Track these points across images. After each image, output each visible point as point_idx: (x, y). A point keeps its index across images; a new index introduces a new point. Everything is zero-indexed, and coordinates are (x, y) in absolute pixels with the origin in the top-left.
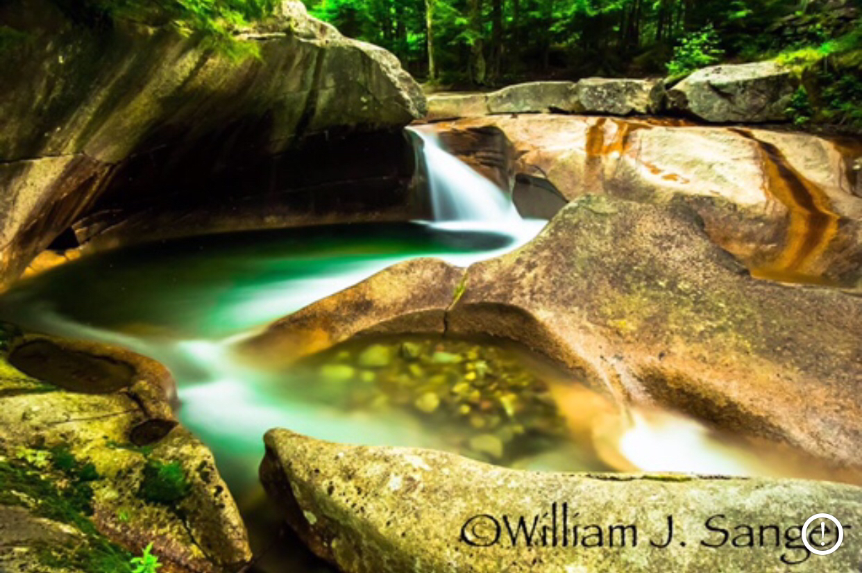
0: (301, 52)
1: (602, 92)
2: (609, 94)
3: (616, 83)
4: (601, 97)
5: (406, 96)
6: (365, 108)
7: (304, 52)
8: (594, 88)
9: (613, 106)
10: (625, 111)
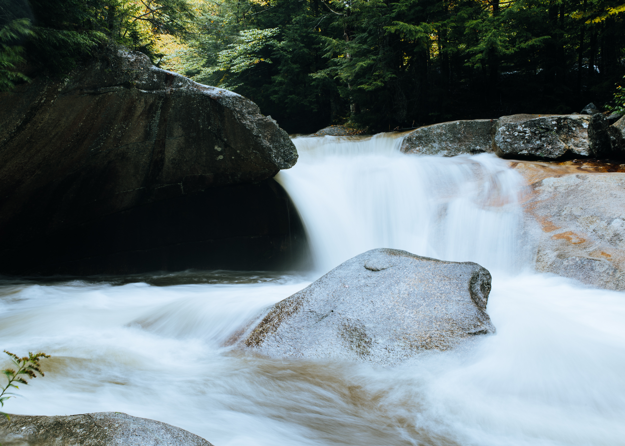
0: (143, 103)
1: (525, 132)
2: (534, 133)
3: (543, 120)
4: (523, 138)
5: (266, 143)
6: (221, 157)
7: (146, 102)
8: (513, 128)
9: (540, 148)
10: (557, 153)
